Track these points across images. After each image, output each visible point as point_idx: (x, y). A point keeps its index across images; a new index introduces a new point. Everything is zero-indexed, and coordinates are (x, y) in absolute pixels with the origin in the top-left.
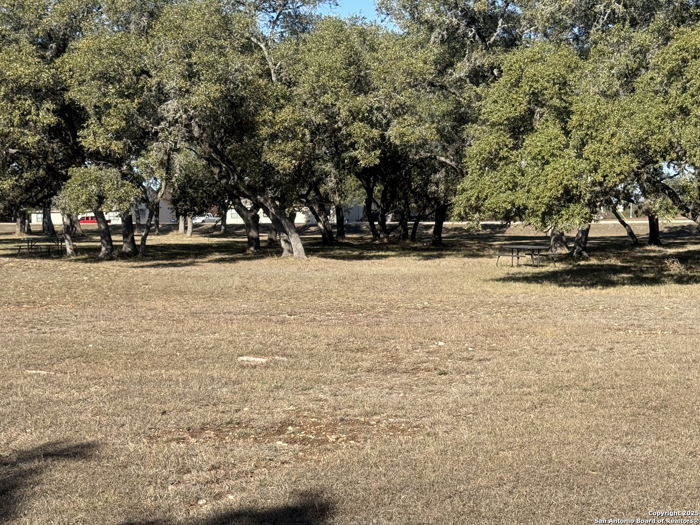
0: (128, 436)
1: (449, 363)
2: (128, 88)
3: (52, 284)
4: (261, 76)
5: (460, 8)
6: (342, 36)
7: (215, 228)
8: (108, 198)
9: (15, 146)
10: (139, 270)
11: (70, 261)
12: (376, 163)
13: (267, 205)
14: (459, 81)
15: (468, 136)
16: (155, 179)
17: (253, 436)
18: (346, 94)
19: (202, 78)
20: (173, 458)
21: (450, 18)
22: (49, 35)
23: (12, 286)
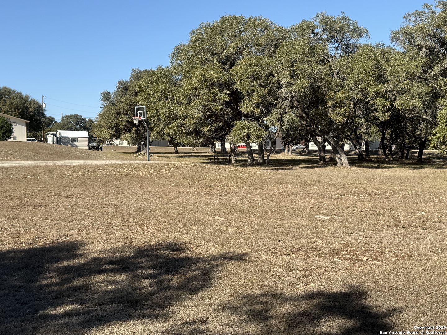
0: (262, 251)
1: (428, 224)
2: (263, 83)
3: (225, 177)
4: (329, 75)
5: (436, 38)
6: (372, 54)
7: (303, 151)
8: (252, 136)
9: (210, 111)
10: (266, 171)
11: (234, 166)
12: (388, 119)
13: (330, 140)
14: (435, 76)
15: (439, 105)
16: (275, 127)
17: (323, 255)
18: (373, 83)
19: (299, 77)
20: (284, 263)
21: (431, 43)
22: (227, 58)
23: (207, 177)
